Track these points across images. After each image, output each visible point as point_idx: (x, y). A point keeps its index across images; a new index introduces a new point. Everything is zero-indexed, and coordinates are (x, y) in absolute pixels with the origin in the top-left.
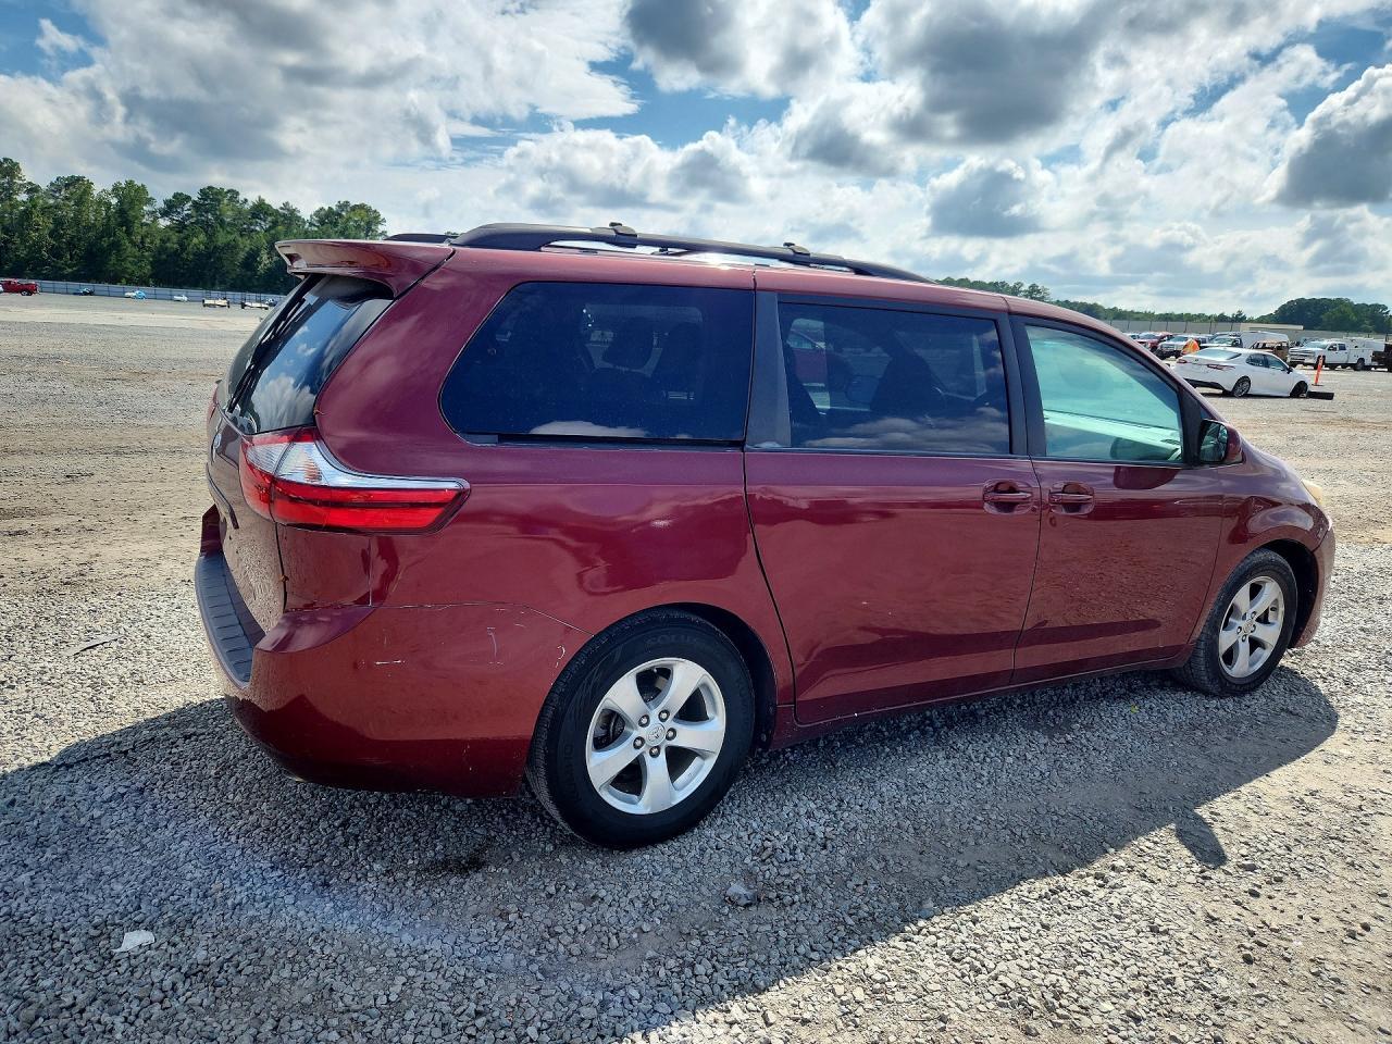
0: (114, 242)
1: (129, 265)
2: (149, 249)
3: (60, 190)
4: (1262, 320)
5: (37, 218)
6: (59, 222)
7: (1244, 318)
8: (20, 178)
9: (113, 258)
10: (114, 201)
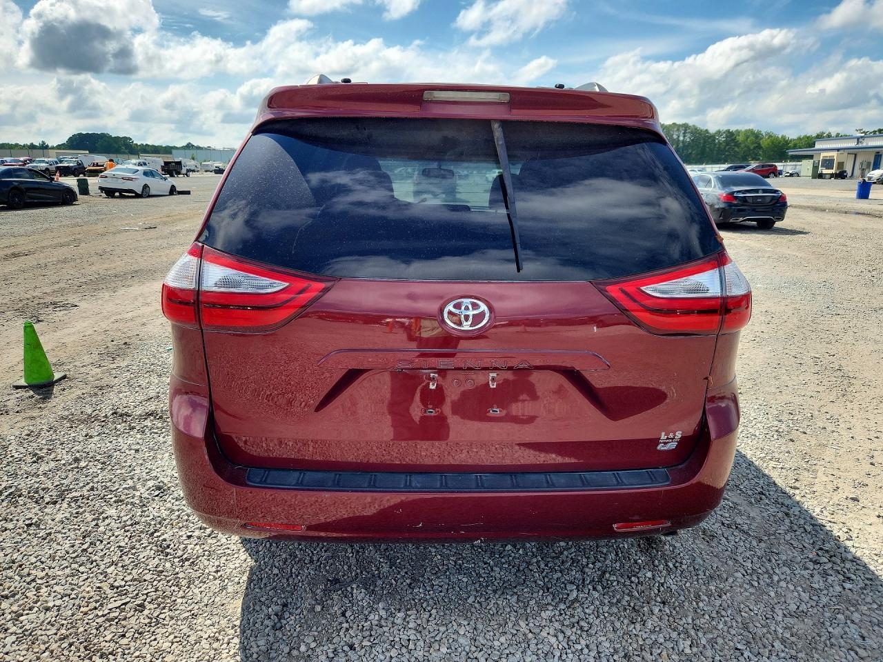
4: (59, 147)
7: (47, 146)
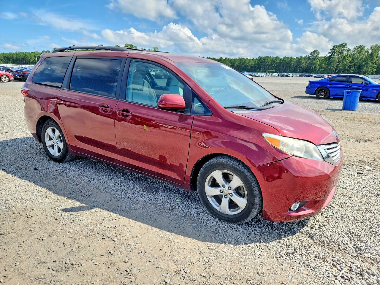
0: (366, 63)
1: (369, 69)
2: (377, 64)
3: (356, 50)
5: (347, 58)
6: (353, 59)
8: (346, 48)
9: (365, 67)
10: (370, 51)
